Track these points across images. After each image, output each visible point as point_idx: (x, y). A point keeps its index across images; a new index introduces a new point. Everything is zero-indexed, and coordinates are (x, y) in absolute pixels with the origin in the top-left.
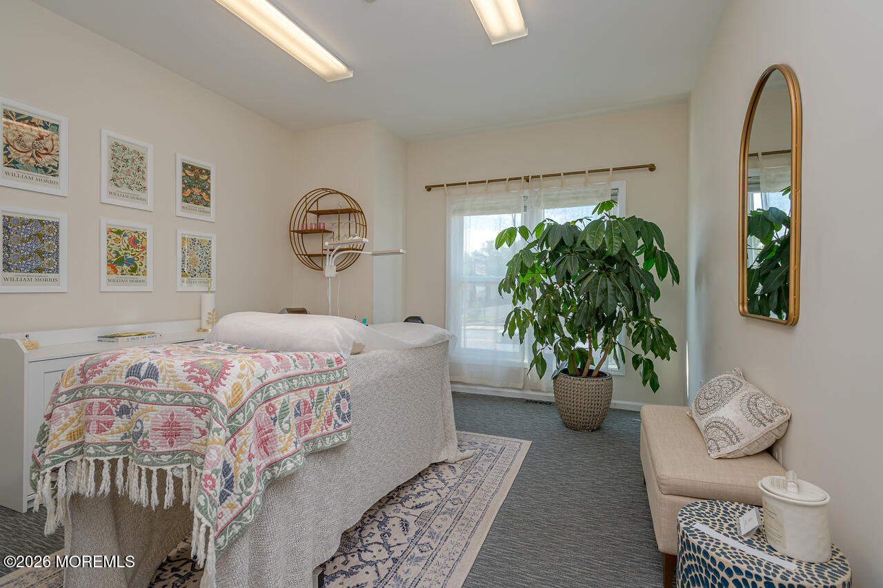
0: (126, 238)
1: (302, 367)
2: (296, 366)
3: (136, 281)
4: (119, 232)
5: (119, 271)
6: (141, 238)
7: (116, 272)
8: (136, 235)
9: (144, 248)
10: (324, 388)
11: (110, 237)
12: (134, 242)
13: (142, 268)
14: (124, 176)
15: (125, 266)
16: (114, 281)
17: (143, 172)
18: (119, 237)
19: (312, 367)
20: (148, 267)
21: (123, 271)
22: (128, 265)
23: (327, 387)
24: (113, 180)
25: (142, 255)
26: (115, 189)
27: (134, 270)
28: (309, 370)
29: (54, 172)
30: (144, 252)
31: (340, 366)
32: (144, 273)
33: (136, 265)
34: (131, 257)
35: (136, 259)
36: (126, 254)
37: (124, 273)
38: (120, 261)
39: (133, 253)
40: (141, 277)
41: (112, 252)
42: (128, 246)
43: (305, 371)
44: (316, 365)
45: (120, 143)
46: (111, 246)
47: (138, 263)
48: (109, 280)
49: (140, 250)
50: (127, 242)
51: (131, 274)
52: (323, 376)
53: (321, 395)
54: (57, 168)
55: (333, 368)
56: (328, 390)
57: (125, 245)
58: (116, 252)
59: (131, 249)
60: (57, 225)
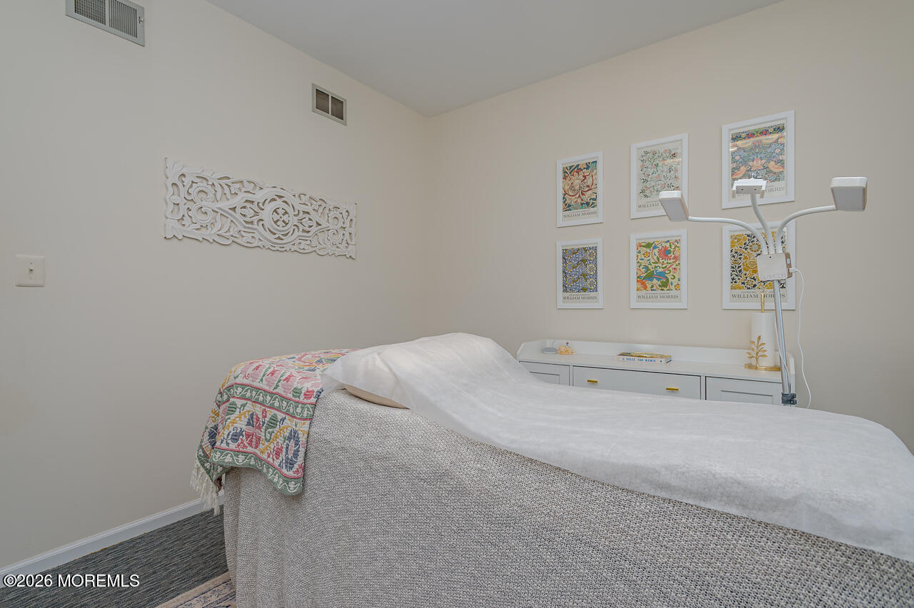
0: (656, 251)
1: (266, 383)
2: (262, 380)
3: (668, 297)
4: (648, 245)
5: (649, 286)
6: (673, 247)
7: (645, 288)
8: (668, 245)
9: (676, 258)
10: (280, 416)
11: (639, 252)
12: (665, 253)
13: (675, 282)
14: (653, 184)
15: (655, 281)
16: (643, 297)
17: (676, 171)
18: (648, 250)
19: (275, 388)
20: (682, 280)
21: (652, 286)
22: (658, 279)
23: (284, 416)
24: (643, 192)
25: (674, 266)
26: (645, 200)
27: (665, 285)
28: (271, 390)
29: (593, 203)
30: (677, 262)
31: (305, 401)
32: (677, 287)
33: (668, 279)
34: (661, 270)
35: (667, 272)
36: (656, 267)
37: (654, 288)
38: (650, 276)
39: (664, 266)
40: (674, 292)
41: (641, 267)
42: (658, 259)
43: (267, 388)
44: (280, 388)
45: (649, 150)
46: (640, 261)
47: (669, 277)
48: (639, 297)
49: (672, 261)
50: (657, 254)
51: (662, 290)
52: (284, 402)
53: (274, 419)
54: (595, 200)
55: (297, 399)
56: (283, 420)
57: (655, 258)
58: (646, 267)
59: (661, 261)
60: (595, 249)
